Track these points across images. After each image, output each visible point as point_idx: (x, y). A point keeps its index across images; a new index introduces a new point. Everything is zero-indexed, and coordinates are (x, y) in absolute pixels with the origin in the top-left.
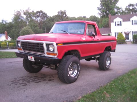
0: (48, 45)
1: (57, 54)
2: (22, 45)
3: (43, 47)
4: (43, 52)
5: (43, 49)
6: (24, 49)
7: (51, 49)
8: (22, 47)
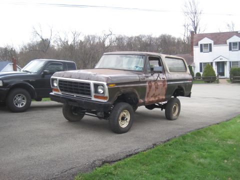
0: (96, 86)
1: (108, 98)
2: (59, 84)
3: (89, 88)
4: (90, 94)
5: (90, 91)
6: (61, 90)
7: (101, 91)
8: (60, 87)
